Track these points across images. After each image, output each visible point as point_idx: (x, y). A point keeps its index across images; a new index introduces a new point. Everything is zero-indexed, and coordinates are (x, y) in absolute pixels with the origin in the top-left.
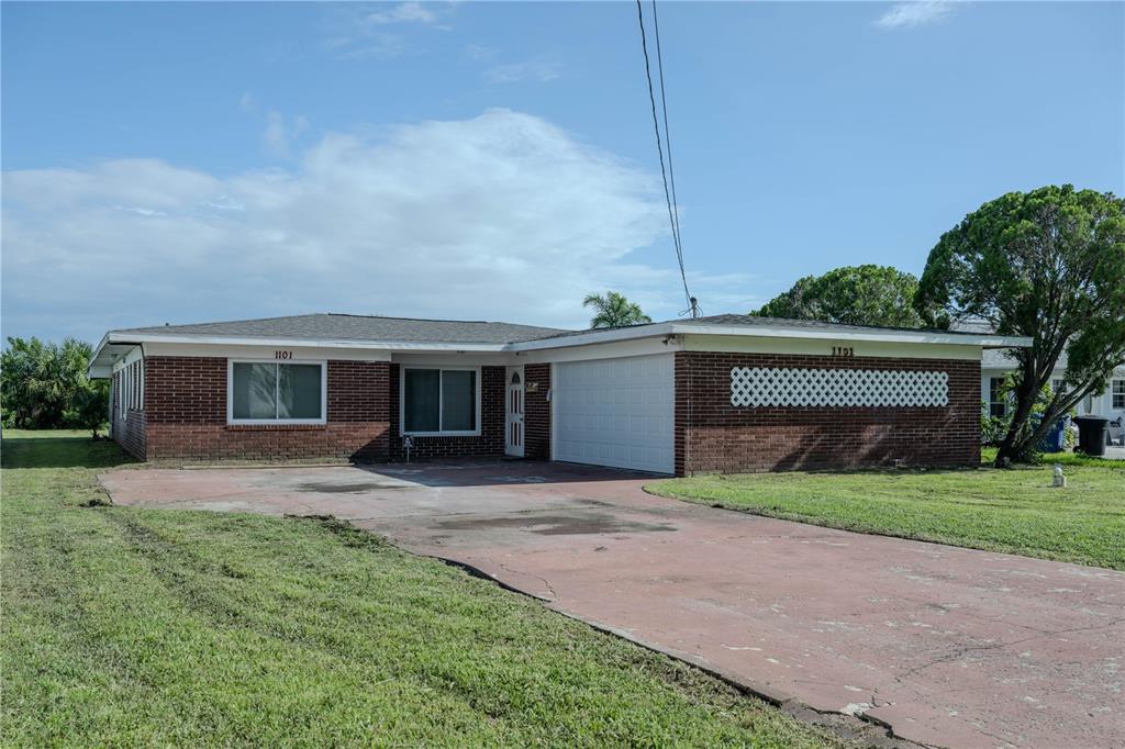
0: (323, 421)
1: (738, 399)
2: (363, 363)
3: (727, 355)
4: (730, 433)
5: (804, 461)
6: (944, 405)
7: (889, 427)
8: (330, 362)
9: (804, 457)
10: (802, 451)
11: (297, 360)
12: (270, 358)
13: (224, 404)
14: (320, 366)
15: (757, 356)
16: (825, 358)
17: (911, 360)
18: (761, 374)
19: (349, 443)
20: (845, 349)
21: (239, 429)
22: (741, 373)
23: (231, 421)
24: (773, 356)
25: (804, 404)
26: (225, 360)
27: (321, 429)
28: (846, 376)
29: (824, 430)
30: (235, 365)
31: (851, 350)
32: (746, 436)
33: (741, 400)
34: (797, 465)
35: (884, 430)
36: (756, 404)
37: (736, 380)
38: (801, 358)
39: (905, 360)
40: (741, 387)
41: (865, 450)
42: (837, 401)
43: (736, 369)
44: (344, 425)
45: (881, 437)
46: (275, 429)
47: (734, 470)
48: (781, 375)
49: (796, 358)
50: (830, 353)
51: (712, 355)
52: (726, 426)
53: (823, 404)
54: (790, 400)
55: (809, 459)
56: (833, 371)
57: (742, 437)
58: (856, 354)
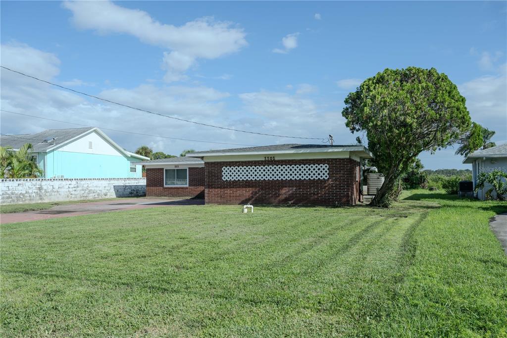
0: (187, 186)
1: (225, 178)
2: (198, 168)
3: (220, 163)
4: (222, 190)
5: (254, 201)
6: (326, 178)
7: (295, 188)
8: (189, 168)
9: (253, 199)
10: (252, 197)
11: (180, 168)
12: (173, 168)
13: (163, 181)
14: (186, 169)
15: (233, 162)
16: (262, 161)
17: (307, 160)
18: (234, 169)
19: (195, 192)
20: (271, 157)
21: (166, 188)
22: (226, 169)
23: (165, 186)
24: (239, 162)
25: (254, 179)
26: (163, 169)
27: (187, 188)
28: (273, 168)
29: (262, 189)
30: (166, 170)
31: (274, 157)
32: (228, 191)
33: (227, 178)
34: (250, 202)
35: (292, 189)
36: (232, 180)
37: (224, 171)
38: (252, 162)
39: (303, 160)
40: (226, 173)
41: (282, 197)
42: (269, 178)
43: (224, 167)
44: (193, 187)
45: (291, 192)
46: (175, 188)
47: (224, 203)
48: (243, 169)
49: (249, 162)
50: (264, 159)
51: (215, 163)
52: (220, 188)
53: (263, 179)
54: (247, 178)
55: (256, 200)
56: (266, 166)
57: (226, 192)
58: (276, 159)
